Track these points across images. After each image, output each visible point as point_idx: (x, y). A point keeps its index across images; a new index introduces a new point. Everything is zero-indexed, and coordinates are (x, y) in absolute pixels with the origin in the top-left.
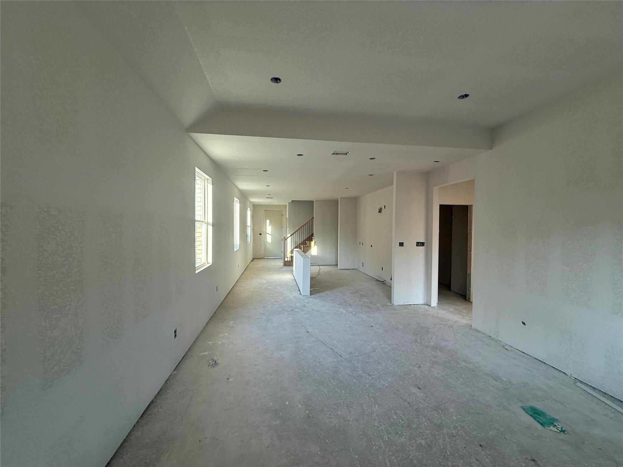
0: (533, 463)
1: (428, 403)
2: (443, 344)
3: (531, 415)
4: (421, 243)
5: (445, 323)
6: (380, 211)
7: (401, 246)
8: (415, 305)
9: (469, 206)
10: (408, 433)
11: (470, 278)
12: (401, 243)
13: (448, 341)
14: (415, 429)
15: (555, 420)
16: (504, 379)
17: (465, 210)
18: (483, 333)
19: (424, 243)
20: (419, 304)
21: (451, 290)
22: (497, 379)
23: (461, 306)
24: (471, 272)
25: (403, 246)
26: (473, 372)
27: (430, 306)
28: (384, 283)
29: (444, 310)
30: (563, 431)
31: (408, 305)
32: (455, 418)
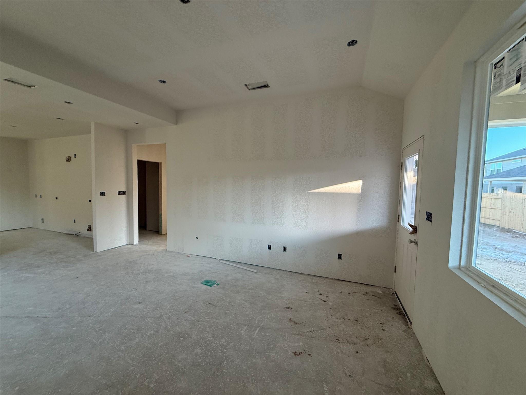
0: (210, 305)
1: (149, 308)
2: (150, 268)
3: (206, 285)
4: (122, 192)
5: (148, 254)
6: (69, 159)
7: (102, 195)
8: (119, 247)
9: (159, 164)
10: (140, 334)
11: (162, 217)
12: (103, 192)
13: (153, 264)
14: (144, 329)
15: (215, 281)
16: (191, 273)
17: (156, 166)
18: (174, 252)
19: (125, 192)
20: (122, 246)
21: (147, 229)
22: (187, 274)
23: (157, 239)
24: (162, 213)
25: (104, 195)
26: (173, 276)
27: (133, 244)
28: (77, 236)
29: (144, 244)
30: (218, 284)
31: (112, 248)
32: (168, 307)
